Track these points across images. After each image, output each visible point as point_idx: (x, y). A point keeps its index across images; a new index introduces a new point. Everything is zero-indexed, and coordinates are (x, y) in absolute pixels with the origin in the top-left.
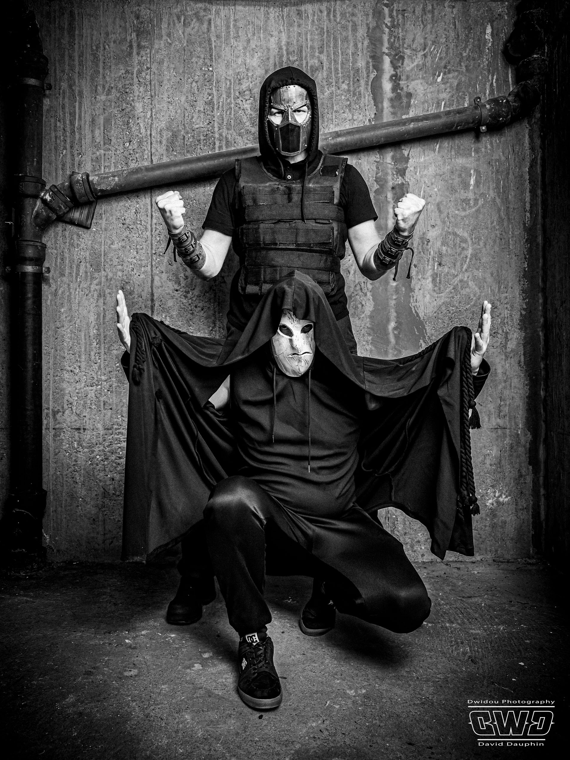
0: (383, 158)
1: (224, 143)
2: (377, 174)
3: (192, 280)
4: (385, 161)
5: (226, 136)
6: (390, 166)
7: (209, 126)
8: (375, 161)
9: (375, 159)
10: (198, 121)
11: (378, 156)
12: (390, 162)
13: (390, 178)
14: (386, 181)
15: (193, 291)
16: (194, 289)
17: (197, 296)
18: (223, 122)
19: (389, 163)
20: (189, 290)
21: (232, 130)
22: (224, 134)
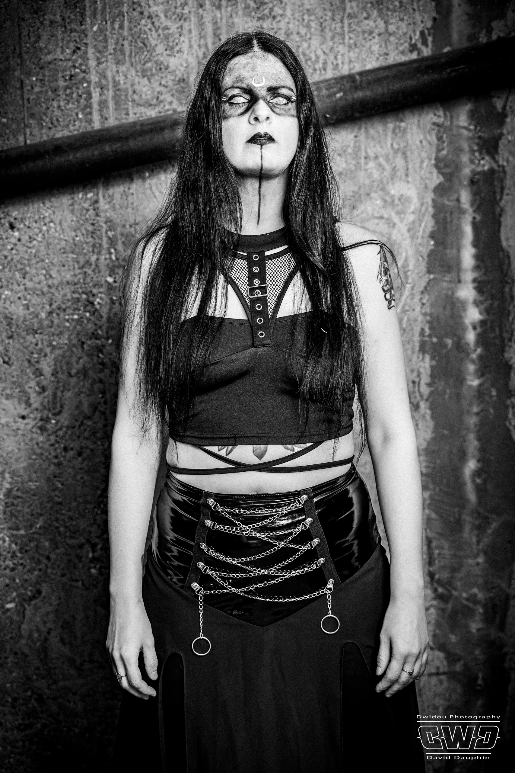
0: (452, 118)
1: (111, 93)
2: (439, 150)
3: (55, 395)
4: (455, 122)
5: (114, 78)
6: (465, 132)
7: (74, 57)
8: (434, 124)
9: (435, 119)
10: (51, 47)
11: (441, 113)
12: (466, 124)
13: (465, 158)
14: (458, 167)
15: (58, 417)
16: (60, 413)
17: (68, 428)
18: (106, 47)
19: (465, 128)
20: (50, 416)
21: (128, 64)
22: (109, 74)
